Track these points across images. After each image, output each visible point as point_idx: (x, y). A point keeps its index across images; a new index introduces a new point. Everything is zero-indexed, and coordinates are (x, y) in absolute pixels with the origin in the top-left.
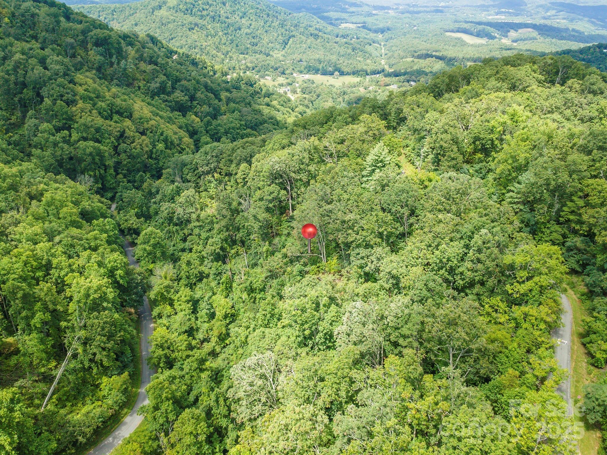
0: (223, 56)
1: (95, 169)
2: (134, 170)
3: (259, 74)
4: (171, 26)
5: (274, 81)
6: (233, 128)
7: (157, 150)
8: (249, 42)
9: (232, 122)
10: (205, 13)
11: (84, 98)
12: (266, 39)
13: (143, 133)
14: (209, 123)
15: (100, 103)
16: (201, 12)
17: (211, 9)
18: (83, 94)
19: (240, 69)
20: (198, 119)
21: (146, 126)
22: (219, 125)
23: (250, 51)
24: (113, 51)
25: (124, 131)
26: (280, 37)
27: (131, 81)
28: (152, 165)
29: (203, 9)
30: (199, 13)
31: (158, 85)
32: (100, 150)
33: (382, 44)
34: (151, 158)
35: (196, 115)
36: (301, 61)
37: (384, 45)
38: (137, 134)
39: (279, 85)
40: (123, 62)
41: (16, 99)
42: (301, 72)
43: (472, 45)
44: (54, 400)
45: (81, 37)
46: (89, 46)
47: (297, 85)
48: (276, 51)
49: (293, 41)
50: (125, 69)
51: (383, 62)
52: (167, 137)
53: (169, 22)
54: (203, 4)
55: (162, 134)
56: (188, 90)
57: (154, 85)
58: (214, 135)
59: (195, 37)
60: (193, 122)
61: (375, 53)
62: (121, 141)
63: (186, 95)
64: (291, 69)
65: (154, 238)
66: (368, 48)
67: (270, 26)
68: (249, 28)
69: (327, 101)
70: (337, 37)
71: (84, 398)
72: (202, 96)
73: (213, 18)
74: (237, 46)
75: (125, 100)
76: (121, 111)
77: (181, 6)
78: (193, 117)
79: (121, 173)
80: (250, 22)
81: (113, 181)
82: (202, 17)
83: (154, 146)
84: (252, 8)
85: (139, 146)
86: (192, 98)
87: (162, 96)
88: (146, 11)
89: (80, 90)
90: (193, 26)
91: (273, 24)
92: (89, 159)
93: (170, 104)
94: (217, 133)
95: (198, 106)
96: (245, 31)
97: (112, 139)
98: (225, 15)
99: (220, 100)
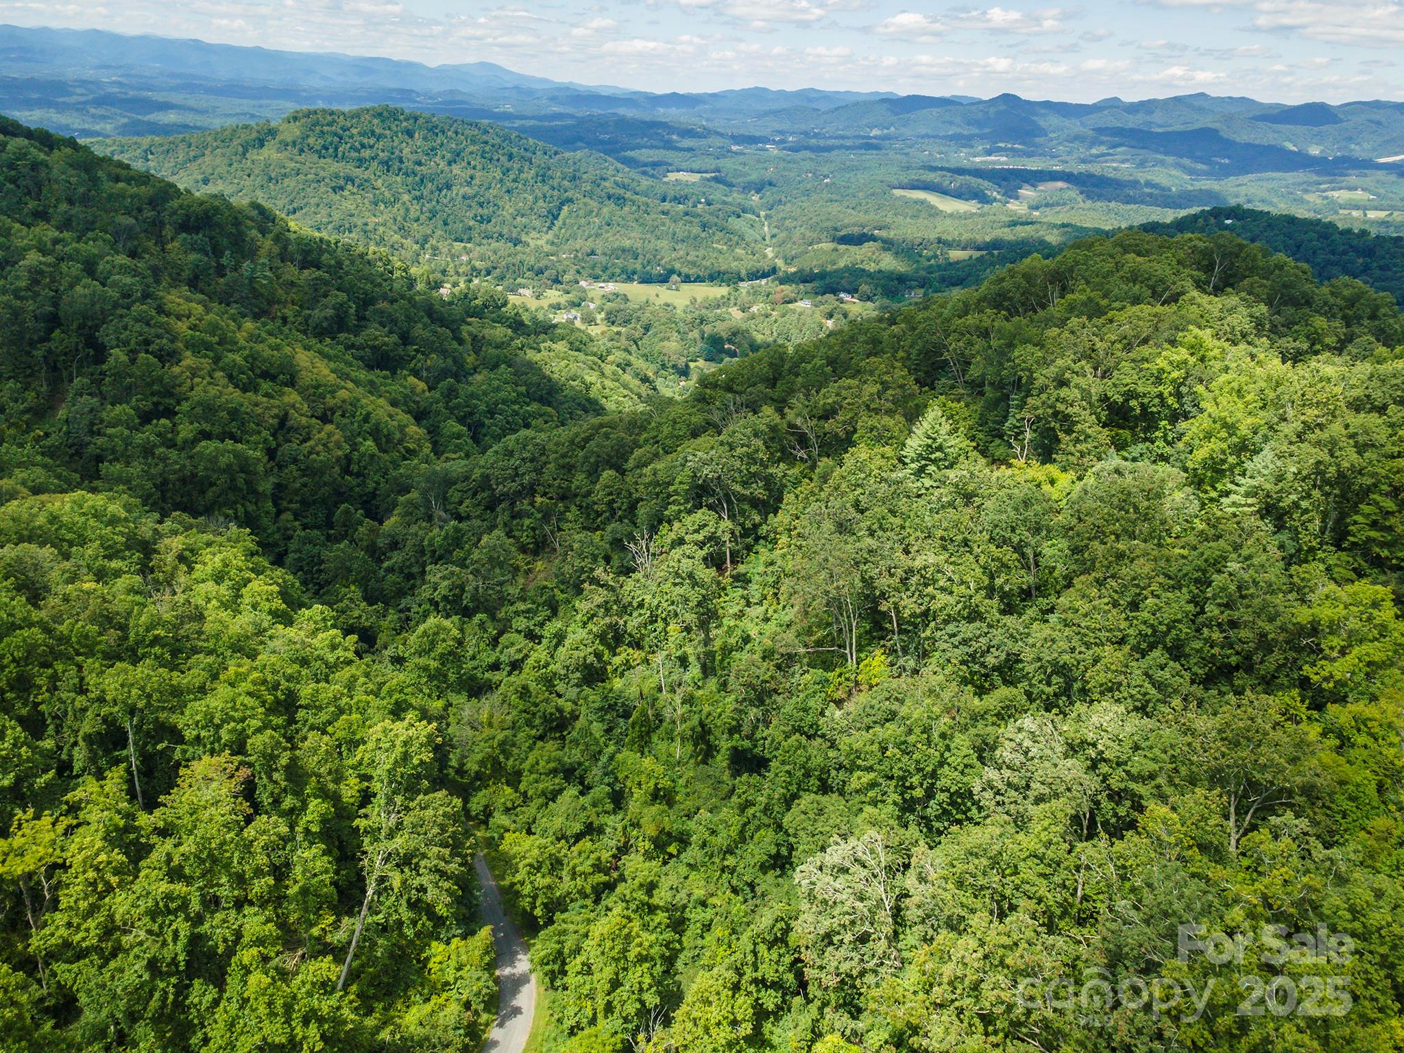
0: (416, 247)
1: (235, 503)
2: (314, 502)
3: (506, 283)
4: (290, 183)
5: (538, 298)
6: (504, 402)
7: (363, 455)
8: (470, 214)
9: (498, 389)
10: (366, 153)
11: (196, 347)
12: (508, 209)
13: (325, 419)
14: (451, 393)
15: (230, 355)
16: (359, 151)
17: (380, 145)
18: (192, 337)
19: (457, 273)
20: (422, 385)
21: (330, 401)
22: (472, 396)
23: (475, 234)
24: (225, 242)
25: (287, 414)
26: (541, 203)
27: (265, 306)
28: (351, 489)
29: (363, 146)
30: (354, 154)
31: (330, 312)
32: (247, 459)
33: (762, 213)
34: (351, 474)
35: (416, 373)
36: (593, 253)
37: (767, 217)
38: (314, 420)
39: (551, 306)
40: (246, 265)
41: (38, 353)
42: (596, 278)
45: (149, 214)
46: (168, 231)
47: (592, 306)
48: (534, 234)
49: (570, 212)
50: (252, 280)
51: (769, 252)
52: (378, 424)
53: (285, 175)
54: (361, 134)
55: (366, 419)
56: (394, 321)
57: (319, 314)
58: (464, 417)
59: (349, 205)
60: (413, 389)
61: (751, 234)
62: (281, 438)
63: (391, 332)
64: (572, 272)
65: (444, 640)
66: (734, 223)
67: (515, 181)
68: (469, 184)
69: (668, 339)
70: (664, 200)
72: (426, 334)
73: (386, 164)
74: (446, 224)
75: (277, 348)
76: (273, 372)
77: (311, 141)
78: (412, 380)
79: (288, 509)
80: (470, 172)
82: (361, 162)
83: (355, 446)
84: (473, 142)
85: (320, 448)
86: (406, 339)
87: (342, 336)
88: (228, 151)
89: (182, 327)
90: (342, 182)
91: (523, 176)
92: (223, 480)
93: (362, 353)
94: (471, 414)
95: (420, 356)
96: (459, 190)
97: (265, 433)
98: (414, 157)
99: (461, 342)
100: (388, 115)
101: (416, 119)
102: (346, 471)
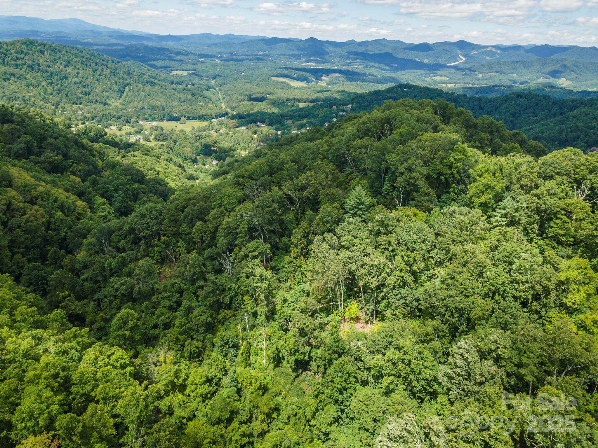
2: (33, 247)
3: (103, 124)
5: (119, 130)
6: (122, 185)
7: (57, 219)
8: (79, 91)
10: (20, 62)
12: (98, 89)
13: (32, 202)
14: (95, 183)
16: (16, 61)
17: (27, 58)
20: (78, 179)
21: (34, 193)
22: (105, 183)
23: (83, 100)
25: (10, 202)
26: (114, 86)
29: (18, 58)
30: (13, 62)
31: (23, 146)
33: (217, 89)
34: (51, 230)
35: (74, 173)
36: (143, 108)
37: (220, 90)
38: (27, 204)
39: (127, 134)
42: (147, 120)
43: (297, 88)
47: (147, 133)
48: (113, 100)
49: (130, 90)
51: (224, 106)
52: (62, 203)
54: (16, 53)
59: (13, 87)
60: (74, 182)
62: (9, 215)
63: (58, 154)
64: (134, 117)
65: (131, 320)
66: (206, 93)
67: (100, 75)
68: (77, 77)
70: (172, 83)
72: (76, 154)
73: (31, 67)
74: (67, 96)
78: (72, 177)
79: (18, 252)
80: (76, 71)
81: (11, 263)
82: (17, 66)
83: (51, 215)
84: (76, 56)
85: (32, 218)
86: (66, 156)
87: (32, 157)
90: (8, 76)
91: (104, 73)
93: (44, 165)
94: (106, 192)
95: (75, 165)
96: (72, 80)
98: (46, 64)
100: (29, 44)
101: (44, 45)
102: (48, 228)
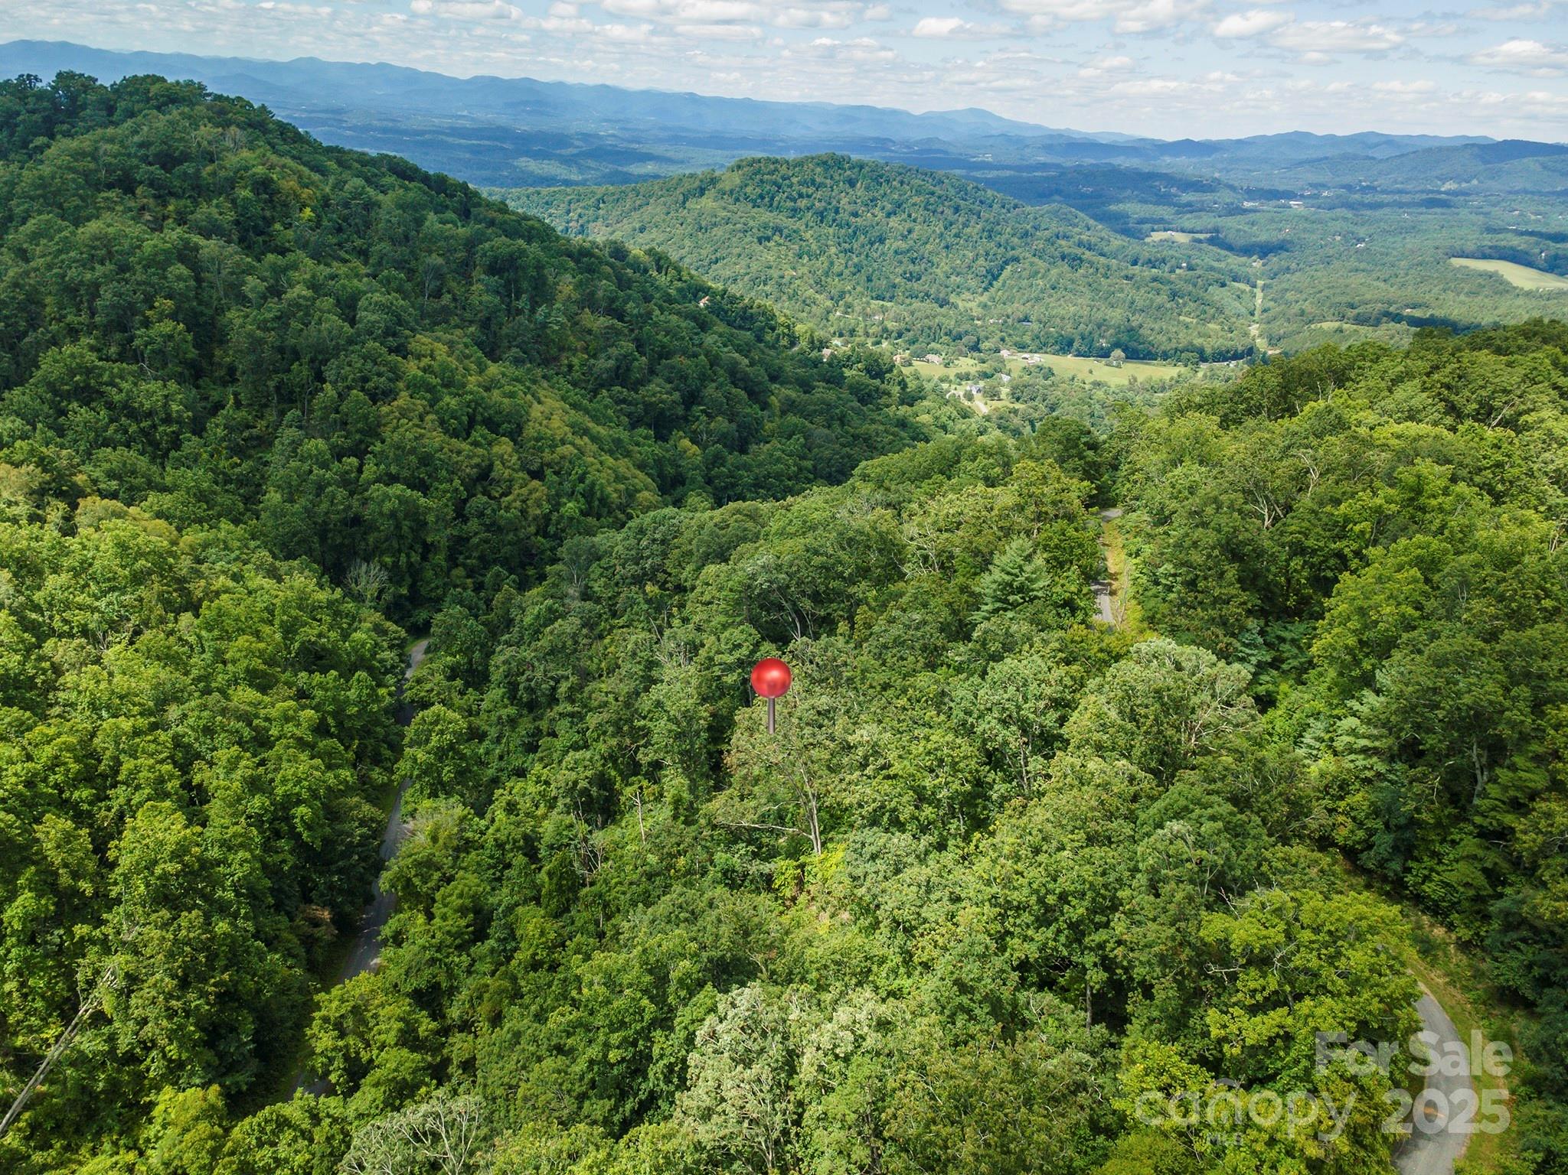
0: (829, 303)
1: (400, 551)
3: (914, 348)
4: (718, 232)
5: (947, 365)
7: (563, 517)
8: (900, 270)
9: (778, 460)
10: (803, 203)
11: (415, 387)
12: (943, 267)
13: (537, 475)
14: (717, 460)
15: (447, 399)
16: (795, 200)
17: (819, 195)
18: (415, 377)
19: (867, 334)
20: (695, 449)
21: (547, 456)
22: (744, 466)
23: (899, 292)
24: (525, 285)
25: (491, 465)
26: (981, 261)
27: (554, 351)
28: (543, 552)
29: (801, 196)
30: (790, 204)
31: (611, 363)
32: (417, 507)
33: (1260, 283)
34: (546, 535)
35: (693, 436)
36: (1026, 319)
37: (1264, 288)
38: (522, 474)
39: (958, 376)
40: (542, 310)
41: (271, 384)
42: (1022, 347)
43: (1528, 294)
44: (22, 1124)
45: (461, 255)
46: (478, 273)
47: (1005, 378)
48: (967, 295)
49: (1013, 272)
50: (544, 325)
51: (1254, 330)
52: (594, 485)
53: (715, 225)
54: (800, 183)
55: (582, 479)
56: (684, 378)
57: (604, 364)
58: (726, 488)
59: (770, 257)
60: (681, 454)
61: (1233, 306)
63: (676, 389)
64: (997, 338)
65: (442, 732)
66: (1216, 293)
67: (957, 236)
68: (904, 237)
70: (1135, 263)
71: (97, 1136)
72: (718, 395)
73: (821, 215)
74: (869, 280)
75: (512, 395)
76: (497, 419)
77: (749, 190)
78: (686, 442)
79: (463, 565)
80: (910, 225)
81: (439, 582)
82: (795, 212)
83: (556, 507)
84: (918, 193)
85: (518, 504)
86: (691, 398)
87: (617, 389)
88: (669, 200)
89: (412, 368)
90: (769, 233)
91: (968, 230)
92: (386, 526)
93: (632, 409)
94: (733, 485)
95: (704, 418)
96: (893, 244)
97: (457, 482)
98: (850, 208)
99: (765, 406)
100: (833, 163)
101: (861, 167)
